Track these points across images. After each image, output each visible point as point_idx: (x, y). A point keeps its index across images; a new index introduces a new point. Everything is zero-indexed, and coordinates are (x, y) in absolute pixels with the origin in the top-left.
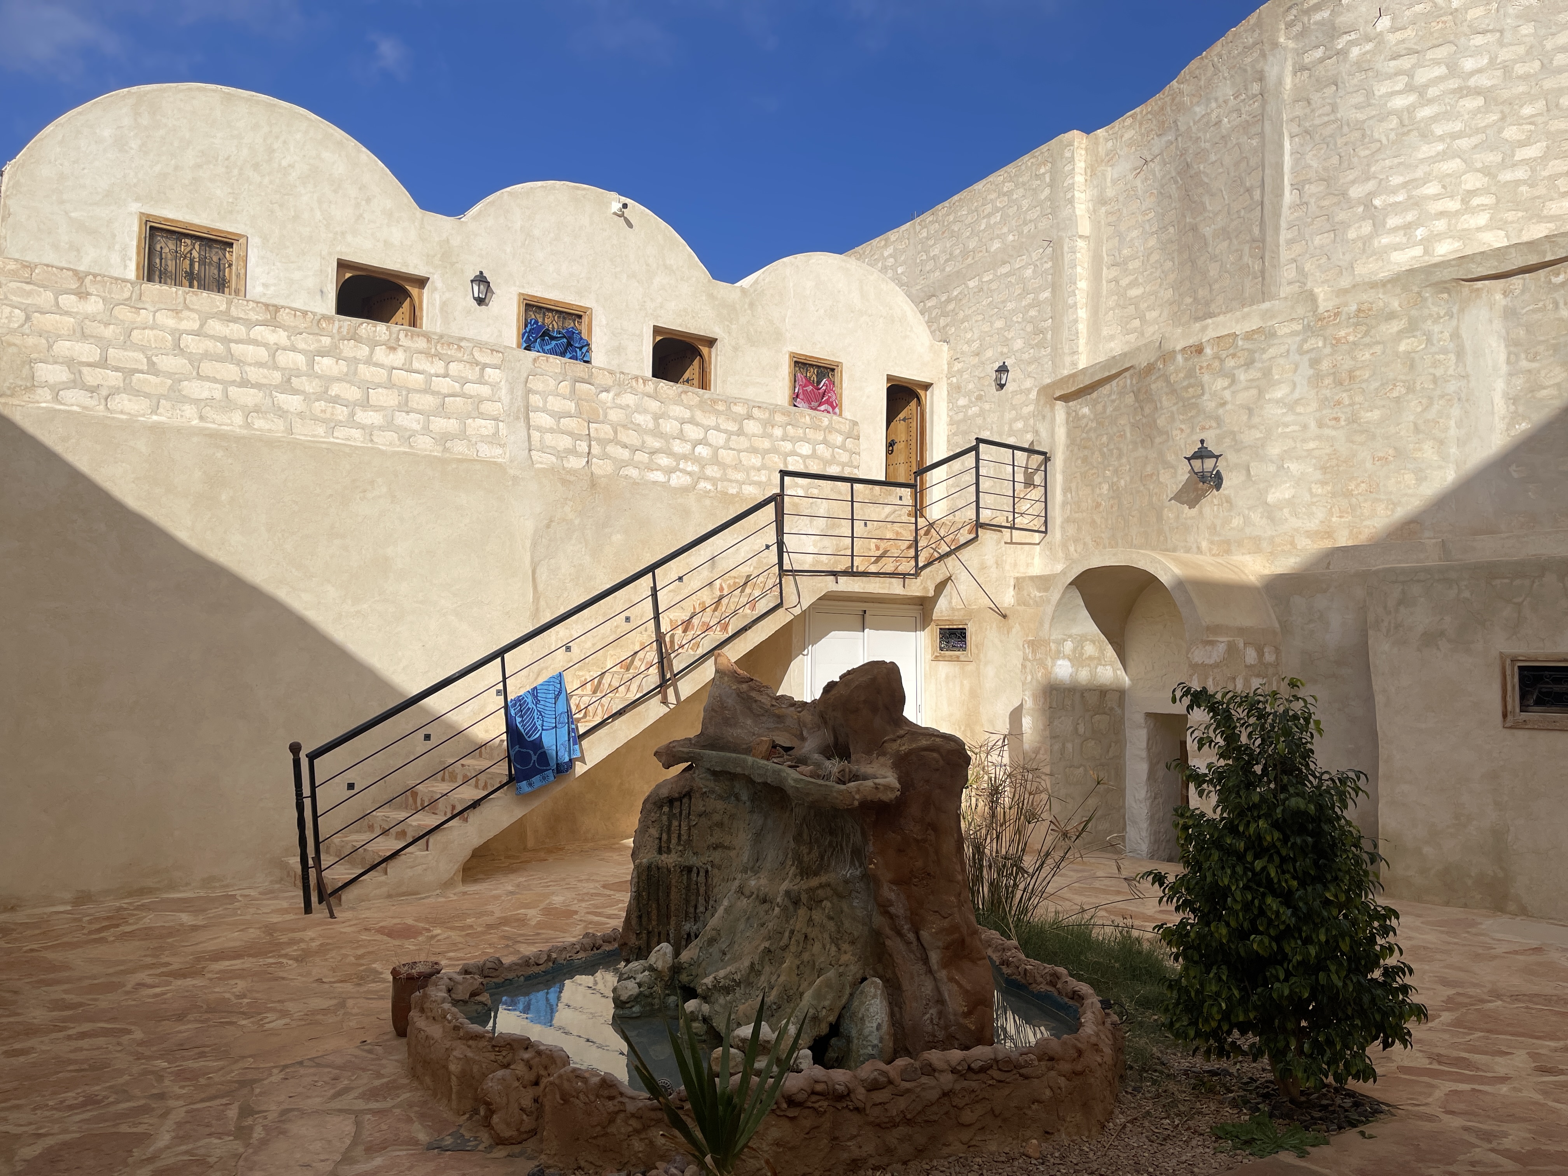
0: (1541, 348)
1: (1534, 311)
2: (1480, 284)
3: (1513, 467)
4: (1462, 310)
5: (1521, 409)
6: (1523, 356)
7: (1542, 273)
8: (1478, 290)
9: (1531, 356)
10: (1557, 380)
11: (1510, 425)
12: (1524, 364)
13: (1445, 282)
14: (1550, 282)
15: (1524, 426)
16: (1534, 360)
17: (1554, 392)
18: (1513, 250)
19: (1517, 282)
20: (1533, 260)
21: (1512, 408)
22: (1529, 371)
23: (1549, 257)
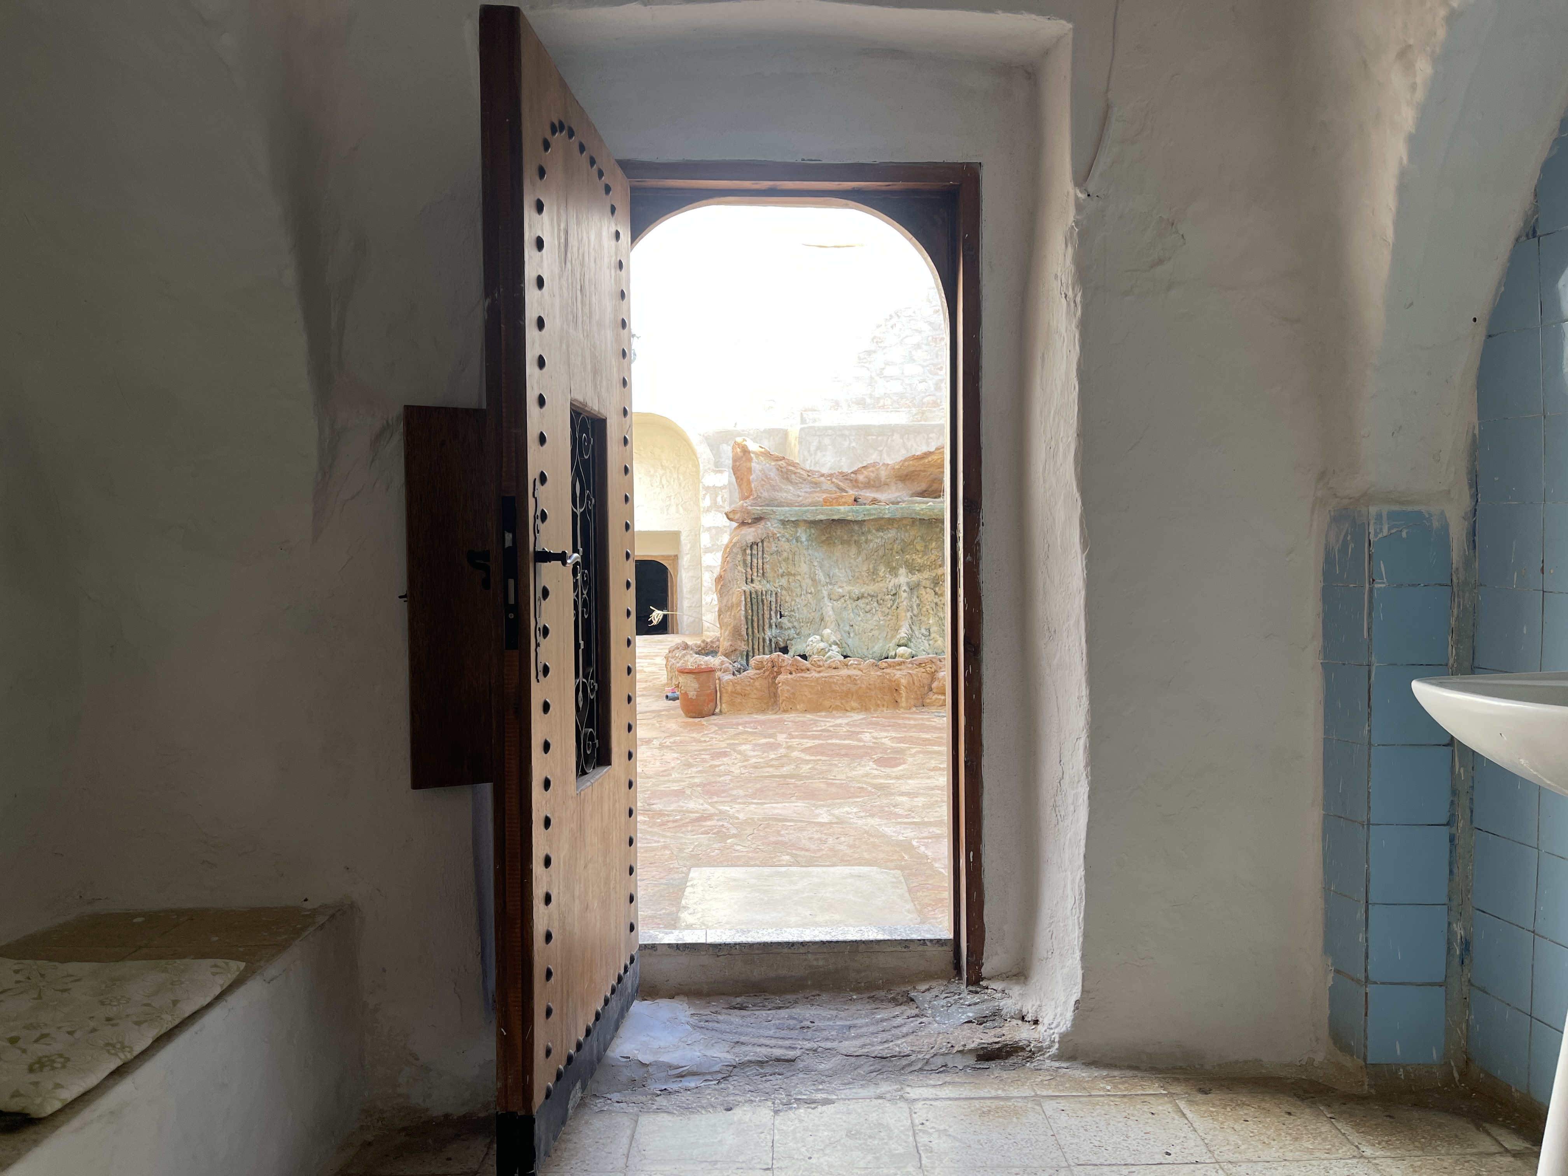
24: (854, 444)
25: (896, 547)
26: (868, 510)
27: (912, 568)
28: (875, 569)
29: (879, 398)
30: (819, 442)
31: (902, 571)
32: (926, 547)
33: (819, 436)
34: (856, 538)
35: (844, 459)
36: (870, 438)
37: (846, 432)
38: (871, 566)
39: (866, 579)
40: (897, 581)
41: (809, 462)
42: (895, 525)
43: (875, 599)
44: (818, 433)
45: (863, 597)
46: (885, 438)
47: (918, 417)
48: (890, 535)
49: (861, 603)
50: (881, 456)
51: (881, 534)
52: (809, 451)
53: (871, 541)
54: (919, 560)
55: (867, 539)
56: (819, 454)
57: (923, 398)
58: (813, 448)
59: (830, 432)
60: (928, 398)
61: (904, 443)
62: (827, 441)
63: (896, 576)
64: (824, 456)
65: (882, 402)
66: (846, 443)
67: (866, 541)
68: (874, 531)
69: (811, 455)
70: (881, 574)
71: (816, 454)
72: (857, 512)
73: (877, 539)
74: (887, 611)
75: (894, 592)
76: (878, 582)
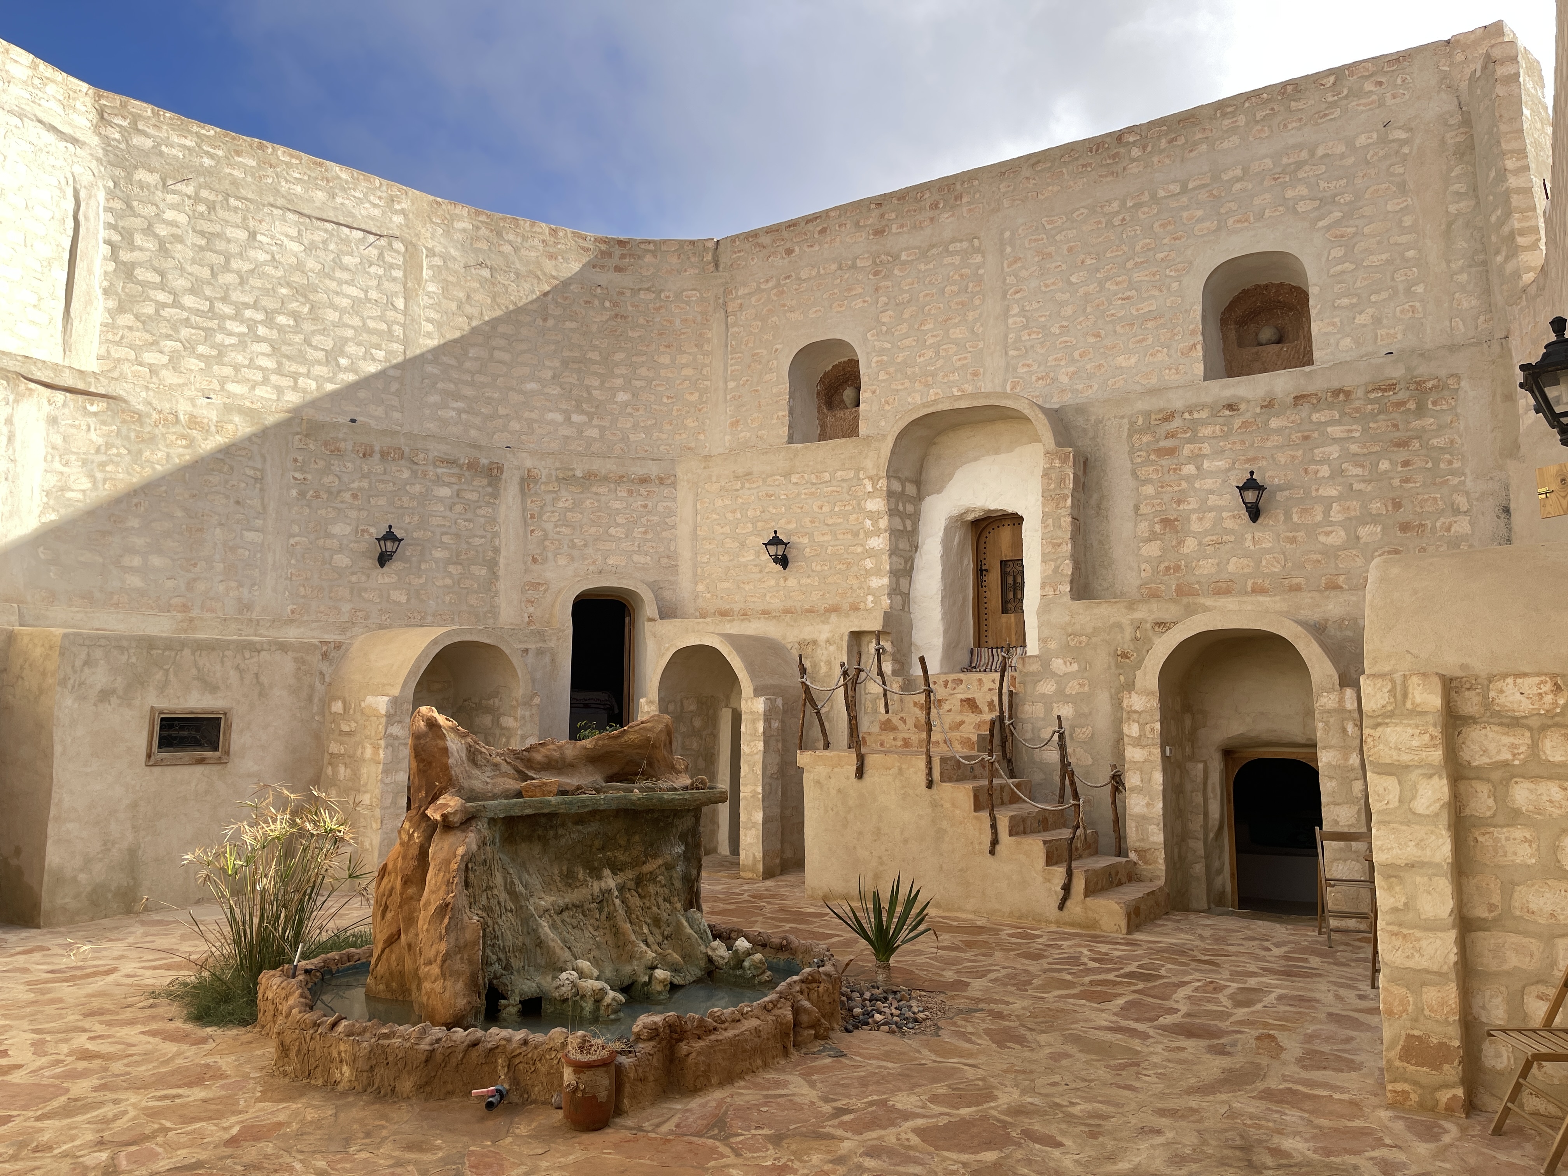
0: (73, 458)
1: (71, 426)
2: (32, 385)
3: (41, 549)
4: (16, 401)
5: (52, 502)
6: (57, 458)
7: (80, 398)
8: (31, 390)
9: (64, 461)
10: (83, 488)
11: (42, 513)
12: (57, 466)
13: (9, 371)
14: (85, 408)
15: (52, 517)
16: (66, 464)
17: (80, 496)
18: (67, 371)
19: (59, 396)
20: (81, 386)
21: (45, 499)
22: (62, 473)
23: (92, 390)
24: (133, 660)
25: (598, 843)
26: (582, 801)
27: (616, 869)
28: (569, 870)
29: (112, 593)
30: (88, 655)
31: (607, 872)
32: (628, 841)
33: (89, 646)
34: (540, 832)
35: (119, 679)
36: (154, 652)
37: (125, 644)
38: (565, 868)
39: (560, 885)
40: (603, 885)
41: (72, 681)
42: (598, 817)
43: (580, 910)
44: (87, 642)
45: (567, 908)
46: (173, 654)
47: (185, 625)
48: (590, 829)
49: (565, 915)
50: (167, 676)
51: (580, 828)
52: (73, 667)
53: (562, 836)
54: (622, 857)
55: (556, 834)
56: (86, 669)
57: (170, 598)
58: (78, 663)
59: (103, 642)
60: (176, 600)
61: (195, 661)
62: (98, 653)
63: (599, 878)
64: (93, 673)
65: (116, 597)
66: (124, 658)
67: (556, 837)
68: (570, 824)
69: (75, 672)
70: (581, 876)
71: (82, 671)
72: (571, 803)
73: (572, 835)
74: (596, 923)
75: (601, 898)
76: (577, 887)
